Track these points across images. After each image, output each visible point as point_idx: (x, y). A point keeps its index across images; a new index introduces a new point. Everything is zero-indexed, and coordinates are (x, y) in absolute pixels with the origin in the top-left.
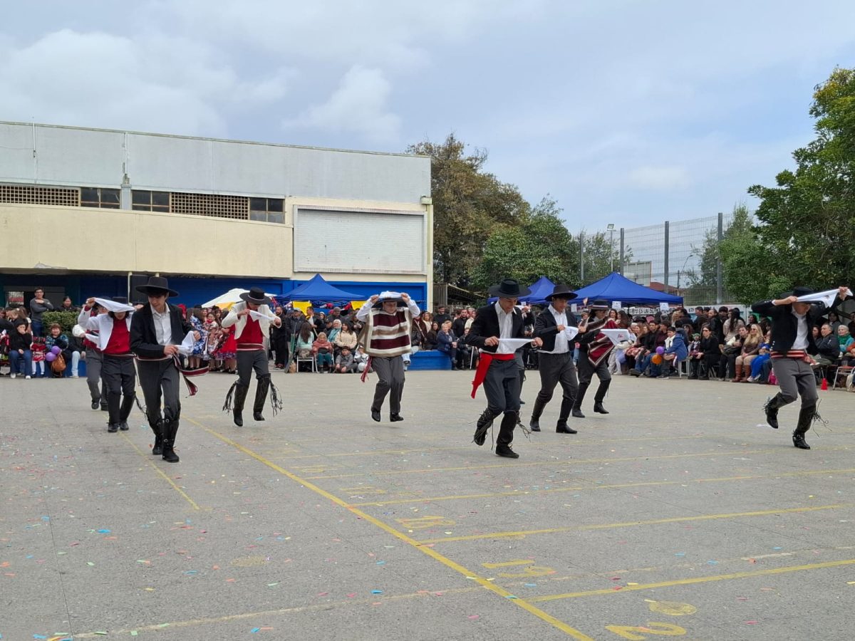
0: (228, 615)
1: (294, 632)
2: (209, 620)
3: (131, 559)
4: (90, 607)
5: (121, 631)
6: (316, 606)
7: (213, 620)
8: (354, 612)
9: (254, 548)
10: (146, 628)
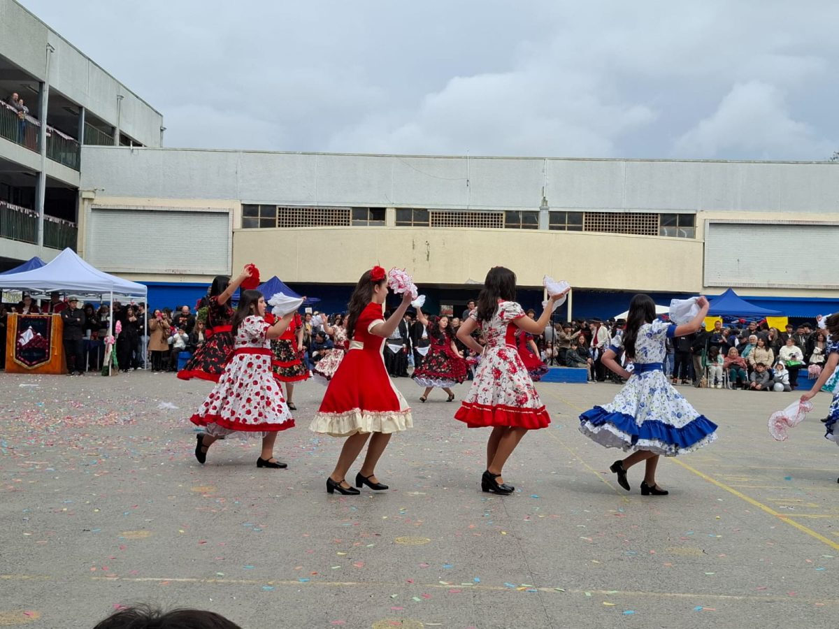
0: (671, 593)
1: (737, 616)
2: (653, 594)
3: (575, 535)
4: (547, 568)
5: (577, 591)
6: (757, 598)
7: (658, 595)
8: (796, 607)
9: (687, 541)
10: (598, 592)
